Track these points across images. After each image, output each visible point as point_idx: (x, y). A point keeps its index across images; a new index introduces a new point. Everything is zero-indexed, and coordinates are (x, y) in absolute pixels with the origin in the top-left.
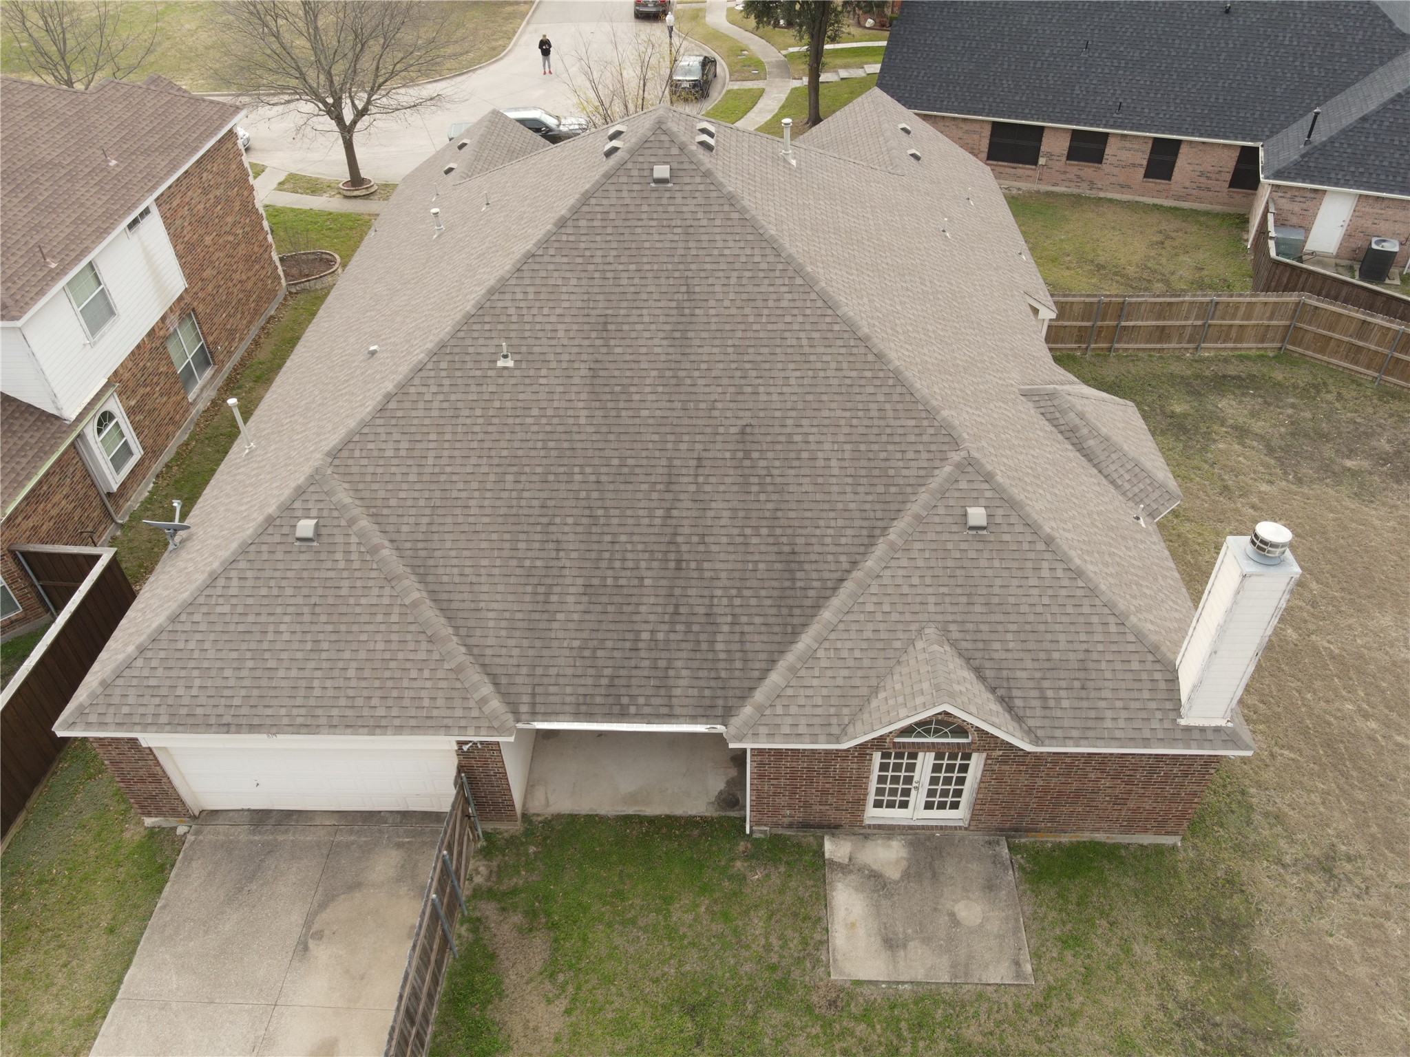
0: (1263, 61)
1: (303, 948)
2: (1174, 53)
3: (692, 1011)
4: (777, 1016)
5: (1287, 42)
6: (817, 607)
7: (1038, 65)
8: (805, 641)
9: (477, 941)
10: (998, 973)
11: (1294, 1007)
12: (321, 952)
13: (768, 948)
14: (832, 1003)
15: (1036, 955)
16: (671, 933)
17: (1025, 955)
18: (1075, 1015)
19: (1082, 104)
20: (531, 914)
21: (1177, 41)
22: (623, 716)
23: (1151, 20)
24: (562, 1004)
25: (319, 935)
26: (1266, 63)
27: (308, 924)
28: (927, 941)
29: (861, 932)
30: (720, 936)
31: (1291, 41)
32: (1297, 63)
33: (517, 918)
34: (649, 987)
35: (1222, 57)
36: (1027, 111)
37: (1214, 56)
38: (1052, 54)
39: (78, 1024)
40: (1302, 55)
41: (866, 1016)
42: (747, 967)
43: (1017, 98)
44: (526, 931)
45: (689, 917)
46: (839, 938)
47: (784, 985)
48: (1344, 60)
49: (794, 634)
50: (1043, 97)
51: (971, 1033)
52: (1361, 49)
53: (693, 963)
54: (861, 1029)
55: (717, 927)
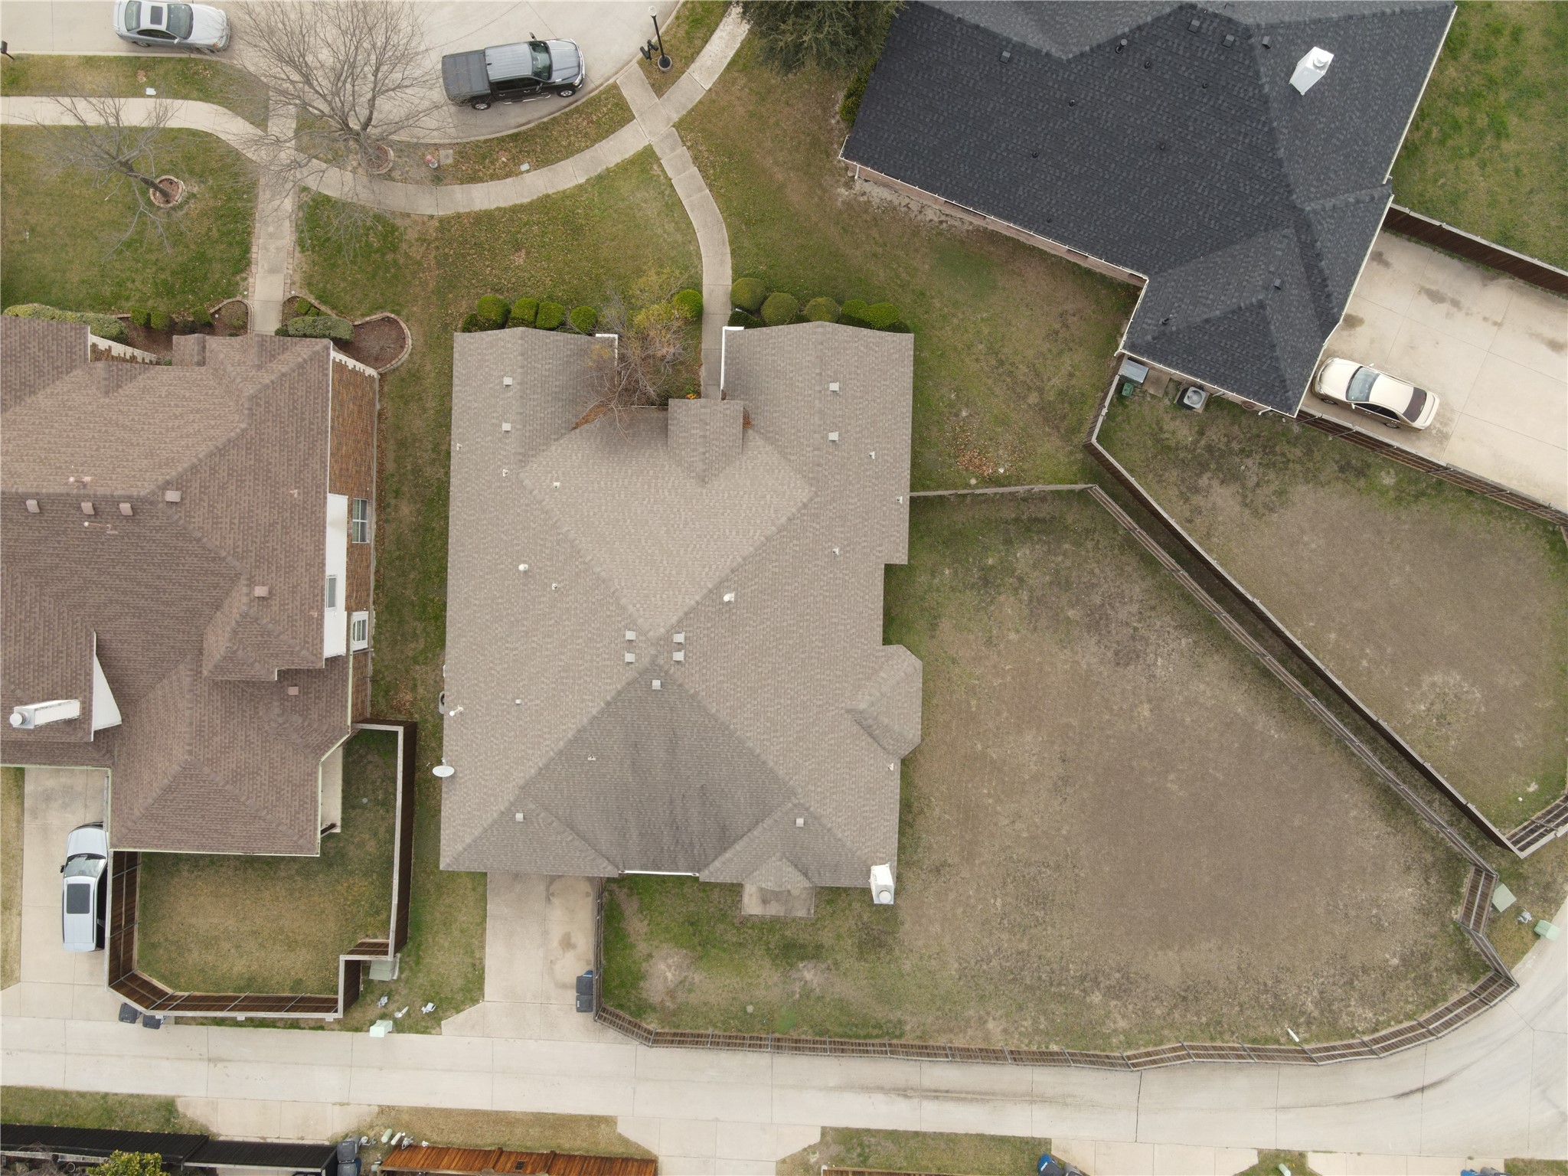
0: (1175, 203)
1: (548, 900)
2: (1107, 177)
3: (692, 924)
4: (721, 927)
5: (1199, 191)
6: (734, 842)
7: (993, 157)
8: (728, 855)
9: (612, 899)
10: (801, 913)
11: (902, 924)
12: (556, 901)
13: (719, 902)
14: (741, 923)
15: (817, 906)
16: (684, 896)
17: (813, 906)
18: (825, 927)
19: (1022, 205)
20: (631, 889)
21: (1113, 166)
22: (659, 869)
23: (1097, 138)
24: (646, 922)
25: (553, 894)
26: (1177, 206)
27: (547, 890)
28: (777, 901)
29: (754, 897)
30: (702, 898)
31: (1203, 191)
32: (1201, 213)
33: (625, 890)
34: (677, 916)
35: (1144, 191)
36: (976, 199)
37: (1138, 189)
38: (1006, 149)
39: (478, 925)
40: (1208, 206)
41: (752, 928)
42: (712, 910)
43: (970, 185)
44: (629, 895)
45: (690, 891)
46: (746, 899)
47: (725, 915)
48: (1238, 219)
49: (725, 850)
50: (991, 189)
51: (788, 933)
52: (1256, 212)
53: (692, 907)
54: (750, 931)
55: (701, 895)
